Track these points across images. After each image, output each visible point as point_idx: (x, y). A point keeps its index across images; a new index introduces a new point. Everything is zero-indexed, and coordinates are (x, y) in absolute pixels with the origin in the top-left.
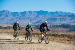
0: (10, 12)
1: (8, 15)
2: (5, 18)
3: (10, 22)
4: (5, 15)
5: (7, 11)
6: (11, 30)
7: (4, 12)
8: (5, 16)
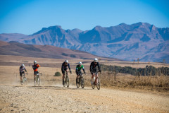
0: (153, 29)
1: (150, 36)
2: (140, 45)
3: (153, 56)
4: (141, 37)
5: (146, 24)
6: (159, 77)
7: (137, 27)
8: (141, 40)
